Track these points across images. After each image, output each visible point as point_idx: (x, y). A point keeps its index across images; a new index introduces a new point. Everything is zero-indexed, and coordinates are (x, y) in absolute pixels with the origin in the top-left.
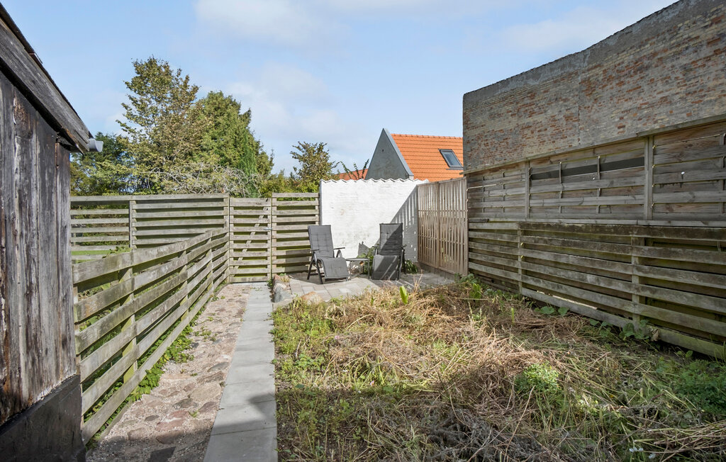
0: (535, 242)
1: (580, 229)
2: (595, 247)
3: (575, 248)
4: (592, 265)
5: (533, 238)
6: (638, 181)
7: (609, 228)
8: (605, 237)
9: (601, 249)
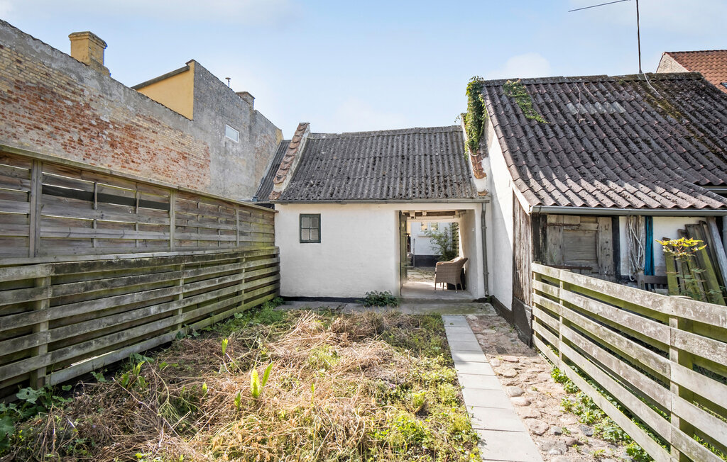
0: (86, 289)
1: (146, 263)
2: (159, 278)
3: (141, 284)
4: (156, 296)
5: (83, 285)
6: (166, 222)
7: (171, 259)
8: (155, 268)
9: (164, 278)
